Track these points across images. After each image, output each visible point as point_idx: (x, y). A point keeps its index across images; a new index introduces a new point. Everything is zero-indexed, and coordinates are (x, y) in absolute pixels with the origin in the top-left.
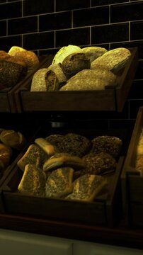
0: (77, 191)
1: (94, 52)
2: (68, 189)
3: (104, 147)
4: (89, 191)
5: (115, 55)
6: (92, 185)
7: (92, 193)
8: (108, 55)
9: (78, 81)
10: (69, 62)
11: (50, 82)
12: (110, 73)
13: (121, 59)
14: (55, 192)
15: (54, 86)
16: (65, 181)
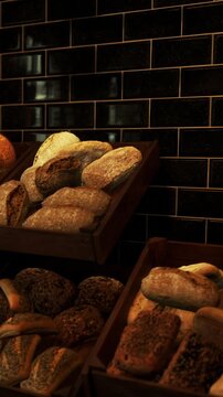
0: (35, 377)
1: (91, 150)
2: (22, 373)
3: (93, 297)
4: (50, 378)
5: (118, 159)
6: (55, 369)
7: (52, 382)
8: (109, 158)
9: (49, 211)
10: (45, 175)
11: (13, 208)
12: (101, 194)
13: (124, 167)
14: (6, 375)
15: (19, 214)
16: (21, 359)
